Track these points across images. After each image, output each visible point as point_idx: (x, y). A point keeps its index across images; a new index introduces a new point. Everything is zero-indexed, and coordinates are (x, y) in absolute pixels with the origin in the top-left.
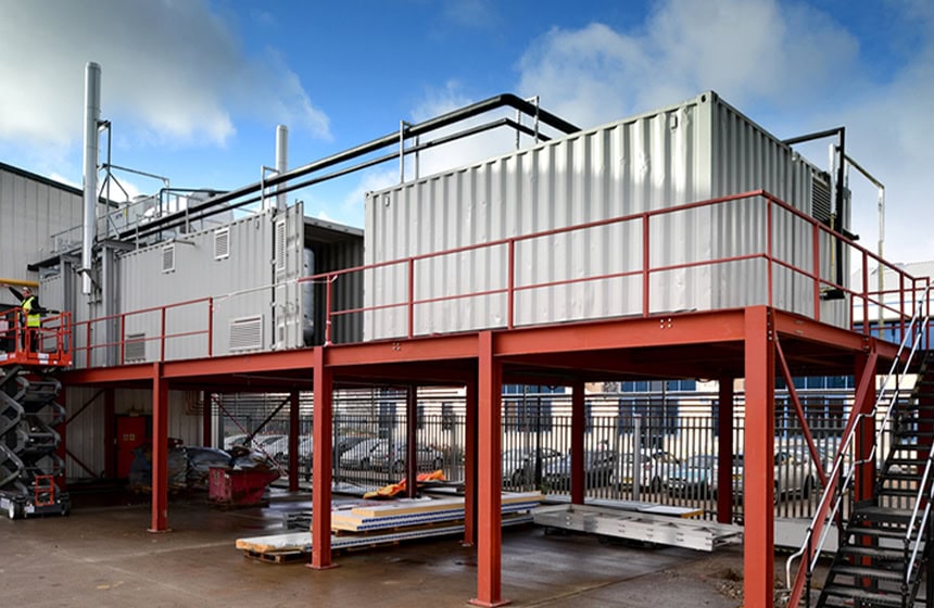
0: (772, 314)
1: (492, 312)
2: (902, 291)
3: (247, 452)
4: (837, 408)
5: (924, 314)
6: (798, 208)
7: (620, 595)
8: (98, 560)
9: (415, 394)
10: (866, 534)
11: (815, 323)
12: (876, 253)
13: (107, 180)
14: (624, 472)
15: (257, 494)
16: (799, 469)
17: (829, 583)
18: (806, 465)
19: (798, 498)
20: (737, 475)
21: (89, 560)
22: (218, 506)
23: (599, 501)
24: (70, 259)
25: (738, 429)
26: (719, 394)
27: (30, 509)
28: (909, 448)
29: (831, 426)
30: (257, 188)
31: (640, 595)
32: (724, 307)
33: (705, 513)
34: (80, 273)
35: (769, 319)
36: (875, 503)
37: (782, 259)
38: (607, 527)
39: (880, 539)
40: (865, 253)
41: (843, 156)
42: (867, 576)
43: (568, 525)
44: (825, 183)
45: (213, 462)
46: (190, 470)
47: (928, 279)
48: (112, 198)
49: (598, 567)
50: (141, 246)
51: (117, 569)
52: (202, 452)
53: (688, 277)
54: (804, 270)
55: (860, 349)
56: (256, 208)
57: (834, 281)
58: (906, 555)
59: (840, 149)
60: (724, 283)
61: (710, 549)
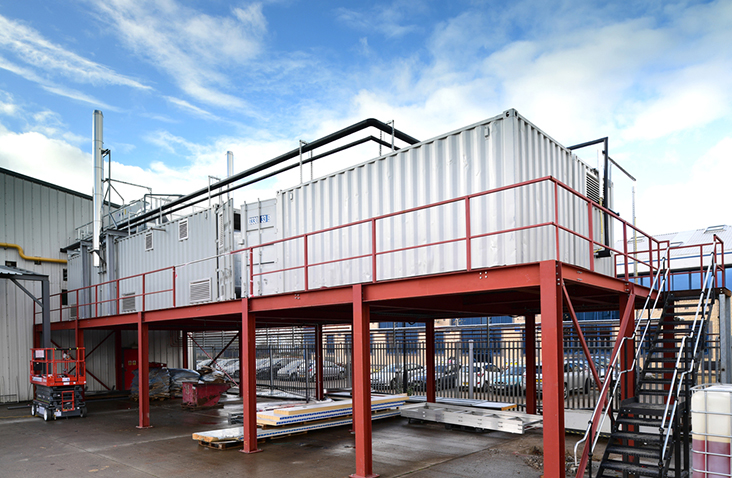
0: (560, 266)
1: (364, 271)
2: (650, 251)
3: (210, 371)
4: (606, 333)
5: (666, 267)
6: (576, 190)
7: (457, 468)
8: (97, 449)
9: (321, 330)
10: (630, 423)
11: (591, 273)
12: (631, 223)
13: (109, 189)
14: (462, 379)
15: (215, 400)
16: (581, 374)
17: (606, 460)
18: (586, 372)
19: (581, 393)
20: (539, 379)
21: (90, 450)
22: (188, 408)
23: (446, 400)
24: (86, 244)
25: (539, 349)
26: (526, 325)
27: (58, 414)
28: (657, 361)
29: (603, 345)
30: (205, 191)
31: (471, 468)
32: (525, 262)
33: (518, 406)
34: (92, 253)
35: (558, 270)
36: (637, 400)
37: (566, 227)
38: (451, 418)
39: (640, 427)
40: (624, 223)
41: (607, 158)
42: (632, 454)
43: (424, 417)
44: (595, 177)
45: (187, 378)
46: (171, 384)
47: (668, 242)
48: (113, 201)
49: (443, 447)
50: (132, 233)
51: (107, 457)
52: (181, 371)
53: (500, 241)
54: (582, 234)
55: (622, 291)
56: (205, 205)
57: (603, 243)
58: (661, 438)
59: (605, 152)
60: (525, 246)
61: (521, 432)
